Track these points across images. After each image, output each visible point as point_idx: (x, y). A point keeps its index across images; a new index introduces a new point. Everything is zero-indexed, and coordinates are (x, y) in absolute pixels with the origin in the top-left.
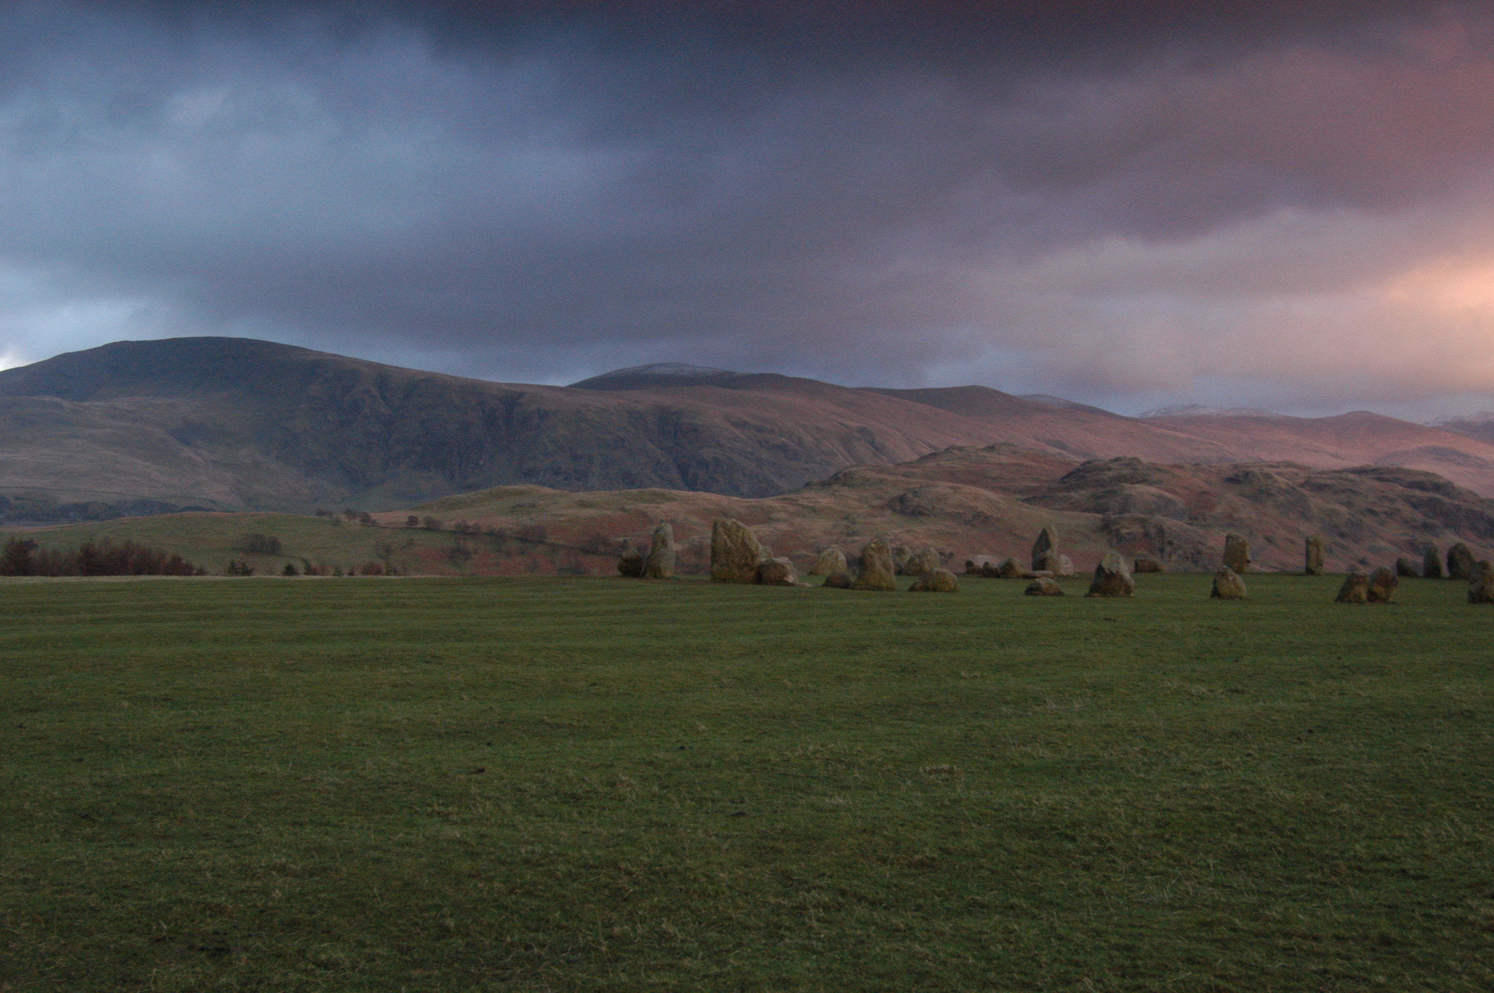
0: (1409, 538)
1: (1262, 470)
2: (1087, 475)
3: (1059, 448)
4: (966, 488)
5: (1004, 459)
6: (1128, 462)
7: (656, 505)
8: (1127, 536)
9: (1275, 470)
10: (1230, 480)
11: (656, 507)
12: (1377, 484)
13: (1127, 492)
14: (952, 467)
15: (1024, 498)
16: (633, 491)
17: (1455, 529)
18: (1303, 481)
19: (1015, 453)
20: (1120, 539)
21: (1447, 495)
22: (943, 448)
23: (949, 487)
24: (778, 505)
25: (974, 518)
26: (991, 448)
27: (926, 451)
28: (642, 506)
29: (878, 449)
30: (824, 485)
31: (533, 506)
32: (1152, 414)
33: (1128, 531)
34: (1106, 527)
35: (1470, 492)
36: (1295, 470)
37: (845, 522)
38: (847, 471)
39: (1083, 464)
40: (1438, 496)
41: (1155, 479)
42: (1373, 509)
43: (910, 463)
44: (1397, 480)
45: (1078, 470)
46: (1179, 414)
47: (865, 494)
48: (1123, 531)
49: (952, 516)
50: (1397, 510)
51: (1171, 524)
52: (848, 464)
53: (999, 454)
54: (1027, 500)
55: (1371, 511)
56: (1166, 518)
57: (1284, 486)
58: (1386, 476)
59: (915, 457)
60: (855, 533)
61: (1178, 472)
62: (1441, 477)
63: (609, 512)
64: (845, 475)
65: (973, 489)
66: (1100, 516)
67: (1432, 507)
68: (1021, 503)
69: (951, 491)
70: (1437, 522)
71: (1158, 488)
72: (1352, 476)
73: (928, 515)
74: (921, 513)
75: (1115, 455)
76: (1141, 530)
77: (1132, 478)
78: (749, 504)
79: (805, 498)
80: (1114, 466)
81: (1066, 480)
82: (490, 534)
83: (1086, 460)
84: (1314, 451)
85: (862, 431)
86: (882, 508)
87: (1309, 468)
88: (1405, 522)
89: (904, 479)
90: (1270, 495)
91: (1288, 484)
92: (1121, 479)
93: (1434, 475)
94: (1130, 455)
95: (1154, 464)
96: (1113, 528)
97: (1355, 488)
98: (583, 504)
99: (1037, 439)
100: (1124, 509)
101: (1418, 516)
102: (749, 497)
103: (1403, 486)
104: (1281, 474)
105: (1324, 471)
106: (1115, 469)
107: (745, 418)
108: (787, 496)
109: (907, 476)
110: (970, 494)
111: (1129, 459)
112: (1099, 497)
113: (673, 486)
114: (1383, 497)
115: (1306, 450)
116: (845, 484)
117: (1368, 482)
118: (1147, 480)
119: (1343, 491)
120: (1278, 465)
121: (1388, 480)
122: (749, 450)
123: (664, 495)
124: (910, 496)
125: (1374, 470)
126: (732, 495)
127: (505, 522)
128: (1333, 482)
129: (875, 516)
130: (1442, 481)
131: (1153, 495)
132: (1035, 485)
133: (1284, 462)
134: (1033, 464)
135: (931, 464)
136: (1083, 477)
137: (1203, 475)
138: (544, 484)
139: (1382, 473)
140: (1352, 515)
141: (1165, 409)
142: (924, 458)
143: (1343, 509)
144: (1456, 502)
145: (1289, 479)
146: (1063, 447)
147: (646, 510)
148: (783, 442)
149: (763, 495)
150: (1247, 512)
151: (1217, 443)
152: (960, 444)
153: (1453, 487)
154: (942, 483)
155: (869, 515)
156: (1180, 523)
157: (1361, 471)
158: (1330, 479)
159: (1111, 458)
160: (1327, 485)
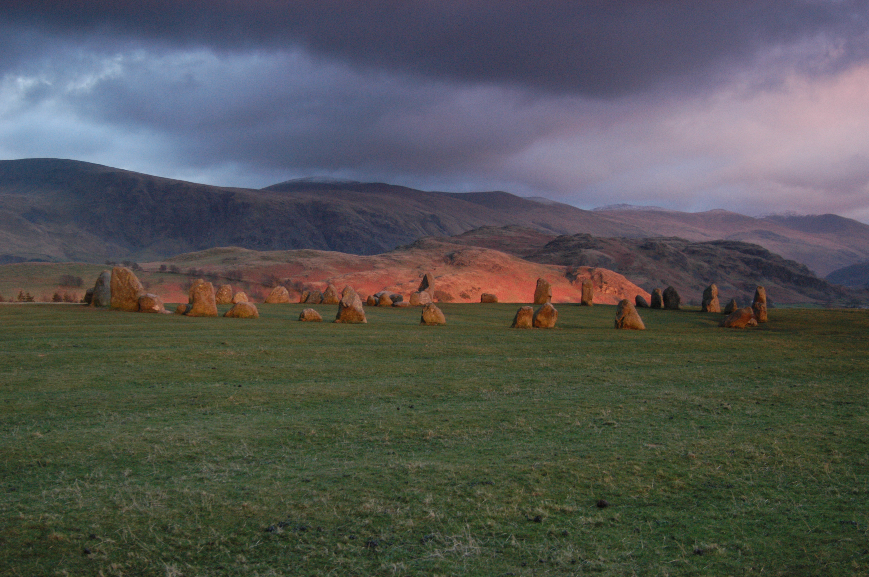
0: (742, 282)
1: (660, 241)
2: (560, 243)
3: (546, 228)
4: (489, 251)
5: (513, 234)
6: (584, 236)
8: (581, 279)
9: (668, 242)
10: (642, 247)
11: (308, 260)
12: (726, 251)
13: (583, 254)
14: (482, 238)
15: (523, 256)
17: (769, 277)
18: (684, 248)
19: (520, 230)
20: (578, 281)
21: (765, 257)
22: (479, 227)
24: (379, 259)
25: (493, 268)
26: (506, 228)
27: (470, 229)
28: (299, 260)
29: (442, 228)
30: (407, 248)
32: (601, 209)
33: (582, 276)
34: (569, 274)
35: (778, 256)
36: (680, 242)
37: (419, 270)
38: (420, 240)
39: (558, 237)
40: (759, 258)
41: (599, 246)
42: (724, 264)
43: (459, 235)
44: (737, 249)
45: (556, 241)
46: (616, 209)
47: (430, 253)
48: (579, 276)
49: (480, 266)
50: (737, 266)
51: (606, 272)
52: (424, 236)
53: (510, 231)
54: (525, 258)
55: (722, 266)
56: (604, 269)
57: (672, 251)
59: (463, 232)
61: (612, 242)
62: (762, 247)
64: (419, 242)
65: (494, 251)
66: (566, 267)
67: (756, 264)
68: (521, 259)
69: (480, 252)
70: (759, 273)
71: (602, 252)
72: (712, 246)
73: (466, 266)
74: (462, 265)
75: (576, 232)
76: (589, 276)
77: (586, 245)
78: (362, 259)
79: (395, 255)
80: (576, 238)
81: (549, 246)
82: (209, 275)
83: (561, 234)
84: (693, 232)
85: (433, 217)
87: (687, 241)
88: (741, 272)
89: (453, 245)
90: (664, 256)
91: (674, 250)
92: (580, 246)
93: (758, 246)
94: (585, 232)
95: (600, 238)
96: (573, 274)
97: (713, 253)
98: (264, 258)
99: (534, 223)
100: (581, 263)
101: (748, 270)
102: (364, 255)
103: (740, 252)
104: (671, 244)
105: (696, 243)
106: (577, 240)
107: (364, 209)
108: (386, 254)
109: (456, 243)
110: (491, 254)
112: (567, 257)
113: (322, 248)
114: (729, 258)
115: (687, 230)
116: (419, 248)
117: (720, 249)
118: (595, 247)
119: (706, 254)
120: (670, 239)
121: (731, 249)
122: (367, 227)
123: (314, 253)
124: (456, 254)
125: (725, 243)
126: (355, 254)
127: (218, 269)
128: (701, 249)
129: (436, 267)
130: (762, 250)
131: (598, 256)
132: (530, 249)
133: (674, 237)
134: (529, 237)
135: (471, 236)
136: (558, 244)
137: (627, 245)
139: (729, 245)
140: (711, 268)
141: (608, 206)
142: (467, 233)
143: (706, 265)
144: (770, 262)
145: (676, 247)
146: (549, 227)
147: (302, 262)
149: (372, 253)
150: (652, 266)
151: (636, 226)
152: (488, 225)
153: (768, 253)
154: (475, 248)
155: (433, 266)
156: (612, 272)
157: (717, 243)
158: (699, 247)
159: (575, 234)
160: (697, 251)
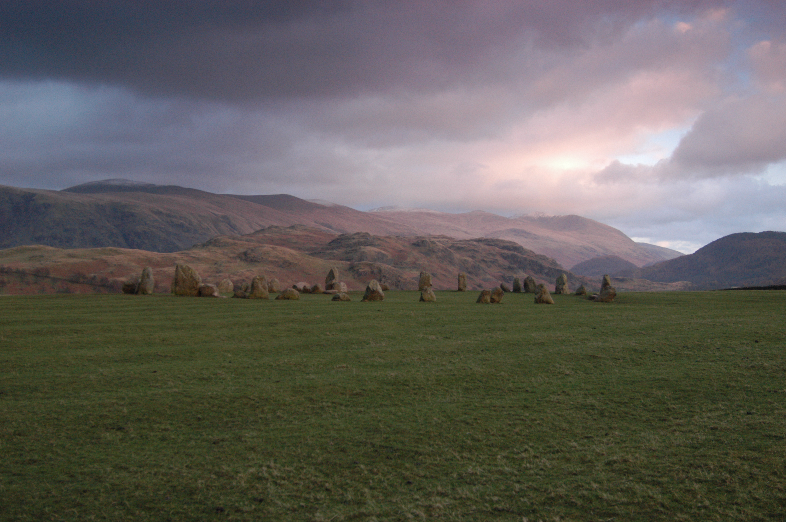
0: (501, 274)
1: (430, 239)
2: (342, 241)
3: (328, 227)
4: (279, 248)
5: (299, 233)
6: (363, 235)
7: (112, 256)
8: (363, 273)
9: (437, 240)
10: (414, 244)
11: (112, 258)
12: (487, 247)
13: (363, 250)
14: (271, 237)
15: (309, 253)
16: (99, 249)
17: (524, 270)
18: (451, 245)
19: (305, 229)
20: (360, 274)
21: (520, 253)
22: (267, 226)
23: (272, 248)
24: (178, 256)
25: (284, 264)
26: (292, 227)
27: (258, 228)
28: (104, 257)
29: (233, 227)
30: (204, 246)
31: (42, 256)
32: (375, 210)
33: (363, 270)
34: (352, 268)
35: (531, 251)
36: (447, 240)
37: (216, 266)
38: (216, 238)
39: (340, 236)
40: (516, 253)
41: (376, 244)
42: (485, 259)
43: (249, 234)
44: (496, 245)
45: (338, 239)
46: (389, 210)
47: (226, 251)
48: (361, 270)
49: (272, 262)
50: (497, 260)
51: (385, 267)
52: (216, 235)
53: (296, 230)
54: (311, 254)
55: (484, 261)
56: (382, 264)
57: (441, 248)
58: (491, 243)
59: (252, 231)
60: (220, 272)
61: (388, 240)
62: (517, 244)
63: (86, 260)
64: (215, 240)
65: (284, 249)
66: (349, 263)
67: (513, 258)
68: (307, 256)
69: (271, 249)
70: (515, 266)
71: (379, 249)
72: (475, 243)
73: (258, 262)
74: (256, 261)
75: (356, 231)
76: (370, 270)
77: (365, 243)
78: (163, 256)
79: (193, 253)
80: (355, 237)
81: (331, 244)
82: (17, 272)
83: (341, 233)
84: (456, 230)
85: (224, 217)
86: (235, 258)
87: (453, 239)
88: (500, 266)
89: (247, 243)
90: (433, 252)
91: (443, 247)
92: (359, 244)
93: (514, 243)
94: (364, 232)
95: (377, 236)
96: (356, 269)
97: (476, 249)
98: (70, 256)
99: (316, 223)
100: (361, 259)
101: (507, 263)
102: (164, 252)
103: (498, 248)
104: (439, 242)
105: (461, 240)
106: (357, 238)
107: (161, 210)
108: (184, 252)
109: (248, 241)
110: (281, 251)
111: (364, 233)
112: (348, 253)
113: (121, 246)
114: (490, 253)
115: (452, 229)
116: (215, 245)
117: (482, 246)
118: (373, 244)
119: (470, 250)
120: (438, 237)
121: (492, 245)
122: (163, 227)
123: (116, 251)
124: (250, 252)
125: (485, 240)
126: (155, 251)
127: (26, 265)
128: (465, 246)
129: (232, 263)
130: (517, 246)
131: (376, 252)
132: (315, 246)
133: (441, 235)
134: (314, 235)
135: (261, 235)
136: (340, 242)
137: (401, 242)
138: (48, 245)
139: (489, 242)
140: (475, 263)
141: (382, 208)
142: (257, 232)
143: (470, 260)
144: (524, 256)
145: (442, 244)
146: (330, 227)
147: (106, 259)
148: (181, 223)
149: (171, 251)
150: (423, 261)
151: (407, 225)
152: (276, 224)
153: (523, 249)
154: (266, 245)
155: (229, 262)
156: (389, 266)
157: (479, 241)
158: (464, 244)
159: (355, 233)
160: (462, 248)
